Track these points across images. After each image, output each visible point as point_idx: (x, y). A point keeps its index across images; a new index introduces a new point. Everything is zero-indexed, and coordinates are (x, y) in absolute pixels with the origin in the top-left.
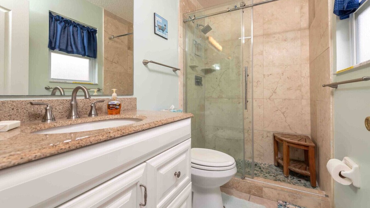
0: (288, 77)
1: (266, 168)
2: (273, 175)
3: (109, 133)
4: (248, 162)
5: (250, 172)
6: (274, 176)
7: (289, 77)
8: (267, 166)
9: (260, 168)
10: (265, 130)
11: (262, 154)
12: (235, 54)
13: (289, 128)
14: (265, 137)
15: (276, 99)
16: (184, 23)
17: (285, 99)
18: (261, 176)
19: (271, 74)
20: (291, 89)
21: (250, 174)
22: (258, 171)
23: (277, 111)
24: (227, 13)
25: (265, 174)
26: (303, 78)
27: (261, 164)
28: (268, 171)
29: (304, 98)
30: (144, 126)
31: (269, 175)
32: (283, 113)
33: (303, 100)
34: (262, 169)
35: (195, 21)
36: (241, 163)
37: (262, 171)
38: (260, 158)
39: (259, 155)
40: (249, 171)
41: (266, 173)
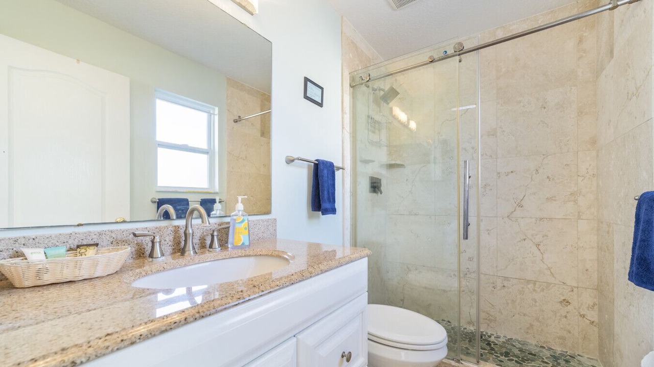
0: (548, 177)
1: (500, 345)
2: (517, 359)
3: (242, 291)
4: (465, 330)
5: (469, 349)
6: (516, 361)
7: (550, 176)
8: (502, 340)
9: (489, 344)
10: (498, 275)
11: (492, 318)
12: (441, 136)
13: (549, 273)
14: (498, 288)
15: (523, 218)
16: (352, 89)
17: (541, 219)
18: (491, 359)
19: (512, 172)
20: (555, 200)
21: (470, 354)
22: (485, 349)
23: (525, 240)
24: (429, 65)
25: (499, 357)
26: (580, 179)
27: (490, 337)
28: (504, 350)
29: (581, 217)
30: (293, 277)
31: (507, 358)
32: (538, 245)
33: (580, 221)
34: (492, 346)
35: (370, 83)
36: (452, 331)
37: (492, 349)
38: (488, 325)
39: (486, 319)
40: (467, 348)
41: (502, 354)
